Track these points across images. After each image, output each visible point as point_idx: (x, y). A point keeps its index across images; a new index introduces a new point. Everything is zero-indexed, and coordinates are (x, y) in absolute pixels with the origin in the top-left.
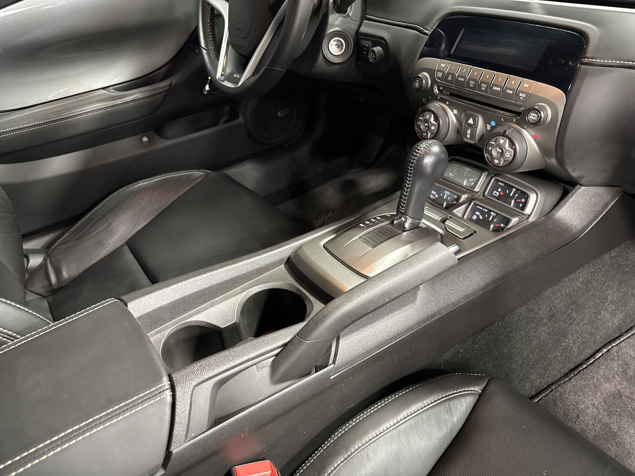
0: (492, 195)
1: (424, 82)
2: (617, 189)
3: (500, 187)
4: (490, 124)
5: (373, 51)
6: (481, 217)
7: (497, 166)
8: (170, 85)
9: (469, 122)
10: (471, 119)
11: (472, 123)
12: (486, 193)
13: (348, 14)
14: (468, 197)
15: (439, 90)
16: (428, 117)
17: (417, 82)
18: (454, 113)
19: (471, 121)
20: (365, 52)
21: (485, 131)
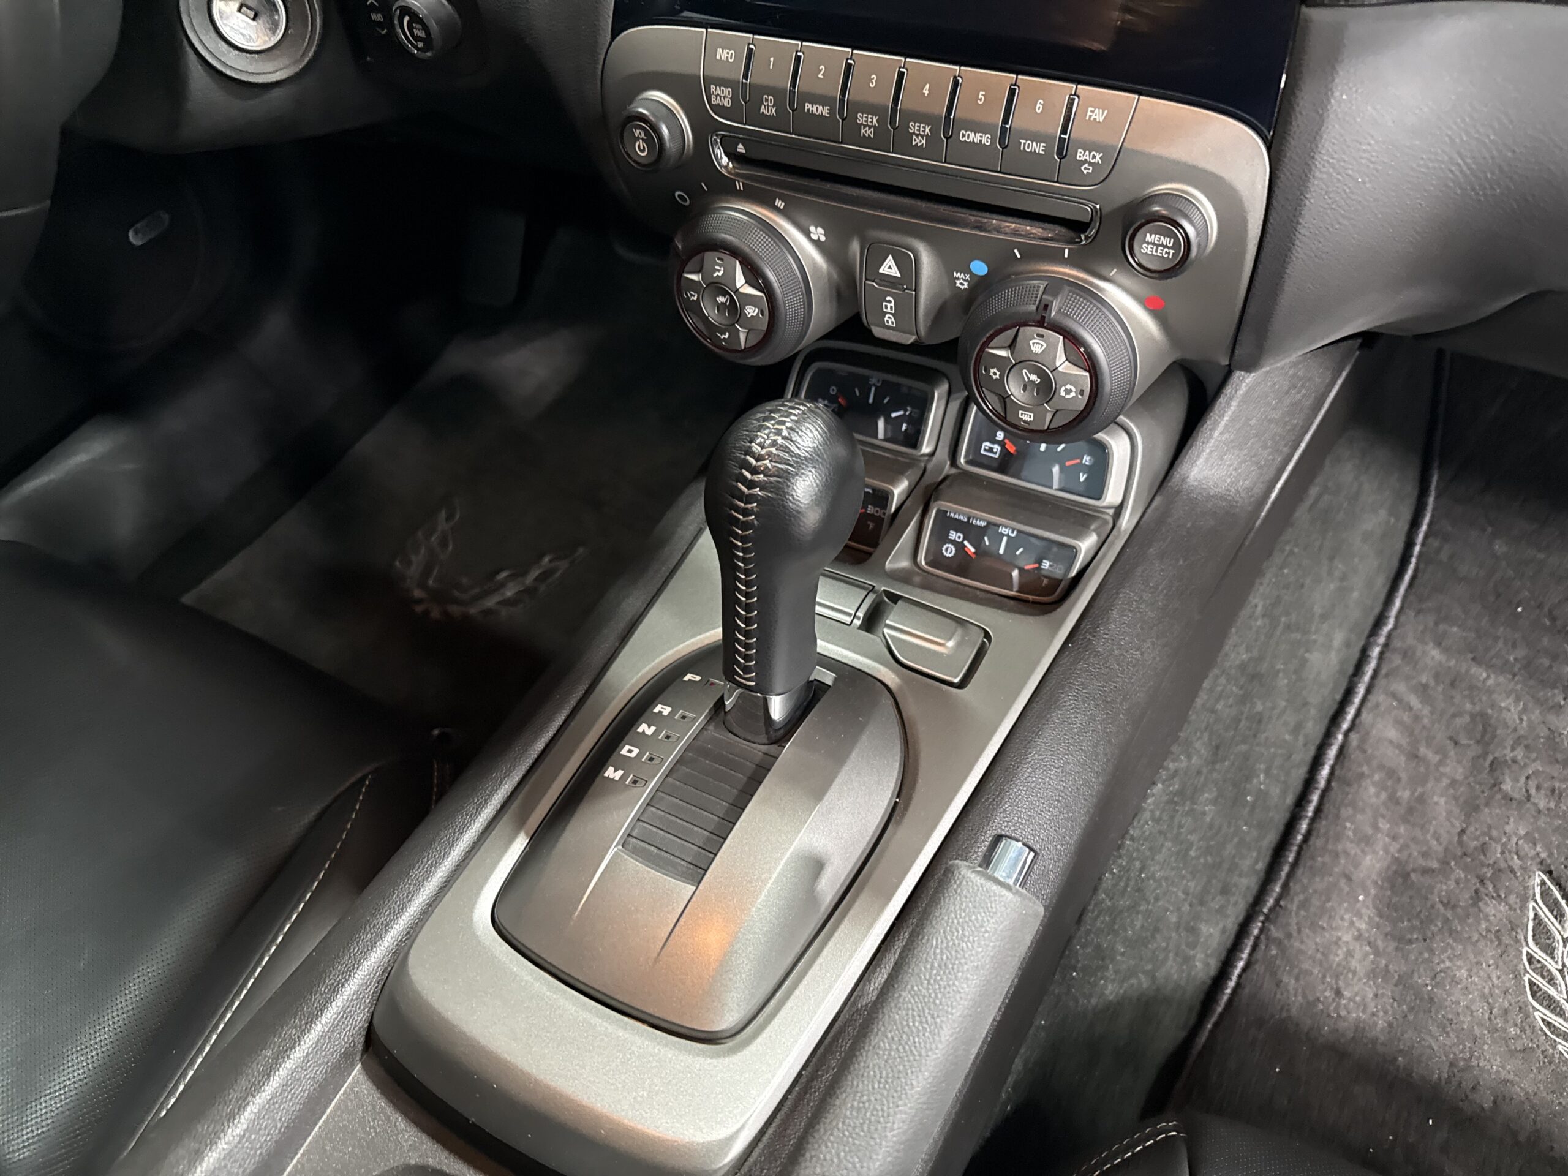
0: (979, 459)
1: (665, 130)
4: (967, 270)
5: (412, 12)
6: (970, 548)
7: (1028, 429)
9: (884, 270)
10: (890, 261)
11: (895, 272)
12: (961, 458)
14: (909, 486)
15: (732, 155)
16: (719, 270)
17: (638, 139)
18: (814, 237)
19: (889, 268)
20: (377, 17)
21: (948, 293)
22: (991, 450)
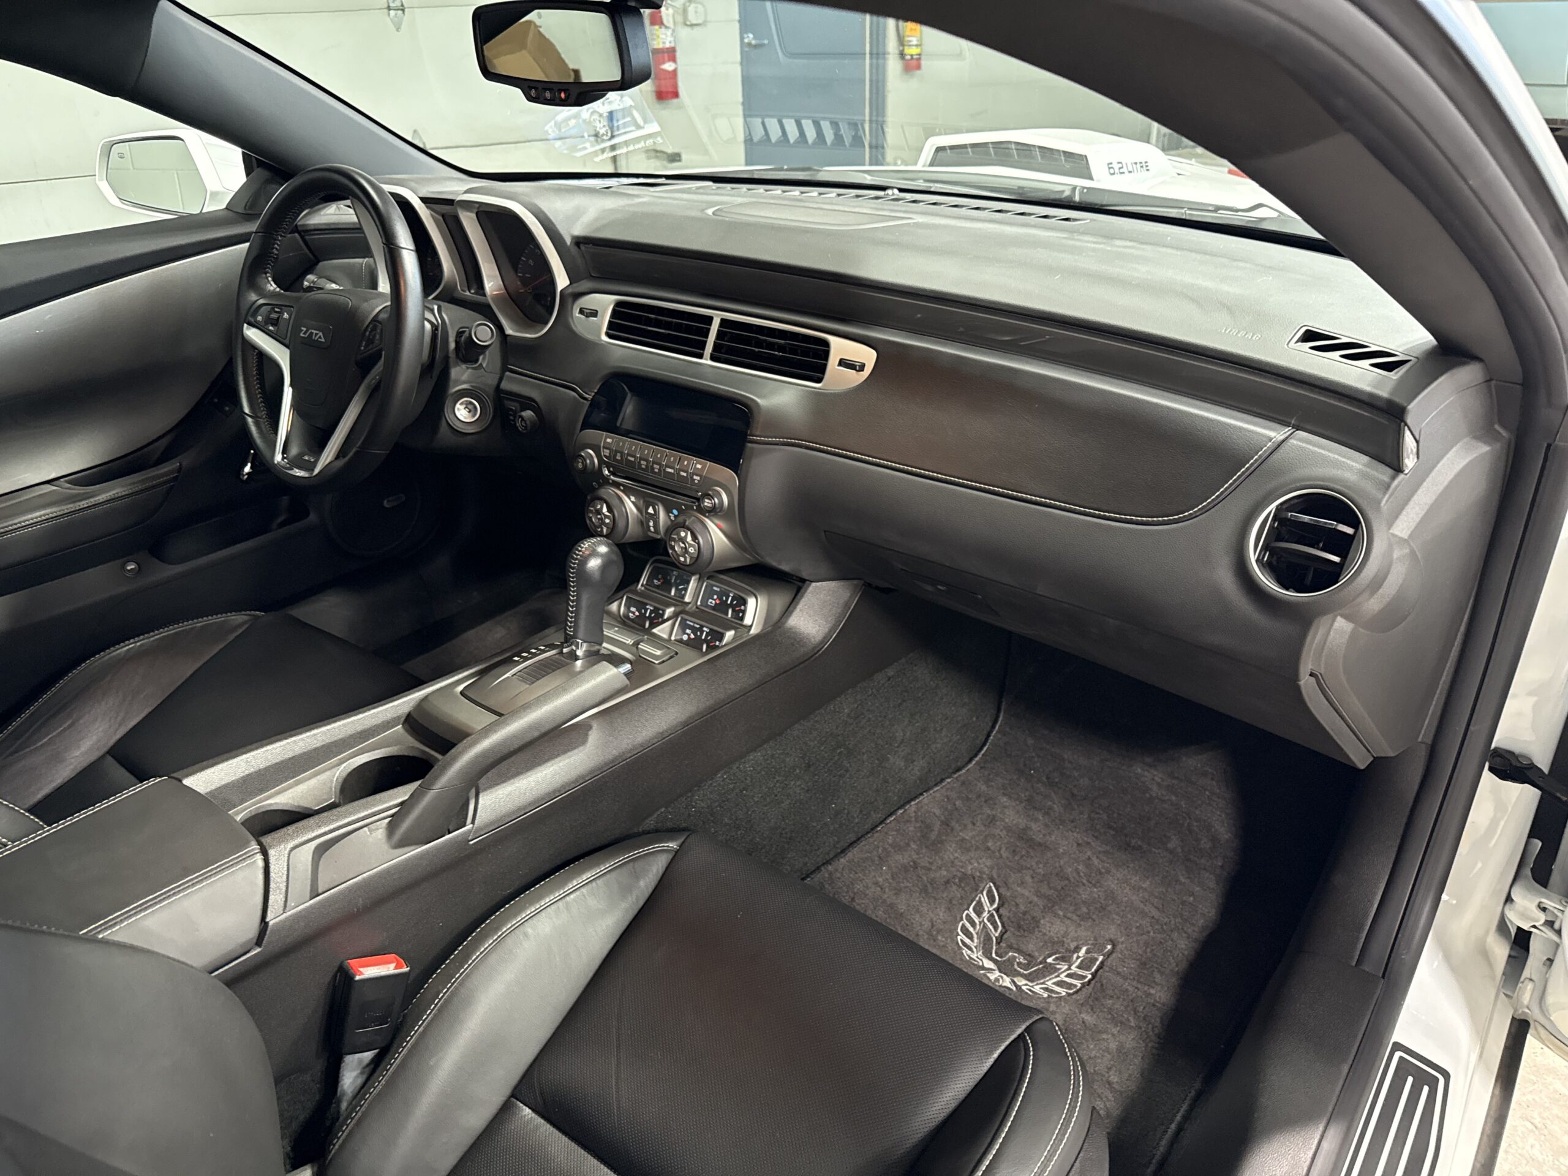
0: (707, 606)
1: (588, 461)
2: (855, 582)
3: (716, 593)
4: (672, 514)
5: (521, 417)
6: (692, 636)
7: (684, 564)
8: (180, 470)
10: (651, 508)
11: (653, 512)
12: (699, 603)
13: (481, 364)
14: (675, 611)
15: (609, 471)
16: (599, 507)
17: (580, 462)
18: (631, 500)
19: (651, 510)
20: (512, 418)
21: (669, 523)
22: (711, 603)
